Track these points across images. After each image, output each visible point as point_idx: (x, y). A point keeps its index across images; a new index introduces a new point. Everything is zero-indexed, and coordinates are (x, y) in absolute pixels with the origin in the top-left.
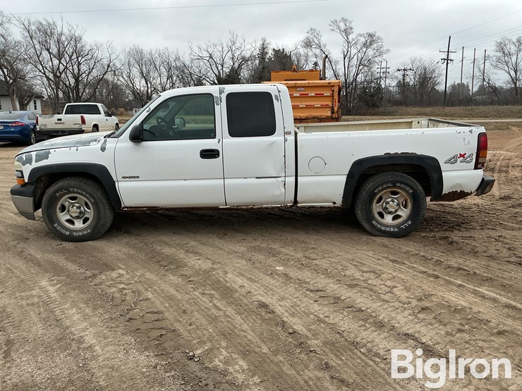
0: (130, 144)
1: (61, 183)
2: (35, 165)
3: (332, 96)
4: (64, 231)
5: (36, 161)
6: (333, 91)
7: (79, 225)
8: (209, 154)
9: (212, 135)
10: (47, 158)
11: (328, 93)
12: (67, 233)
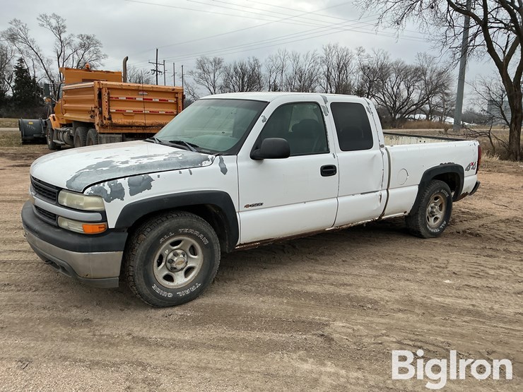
0: (252, 162)
1: (166, 224)
2: (129, 199)
3: (176, 103)
4: (165, 294)
5: (132, 194)
6: (177, 98)
7: (180, 280)
8: (328, 171)
9: (325, 149)
10: (149, 187)
11: (172, 100)
12: (170, 295)
